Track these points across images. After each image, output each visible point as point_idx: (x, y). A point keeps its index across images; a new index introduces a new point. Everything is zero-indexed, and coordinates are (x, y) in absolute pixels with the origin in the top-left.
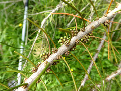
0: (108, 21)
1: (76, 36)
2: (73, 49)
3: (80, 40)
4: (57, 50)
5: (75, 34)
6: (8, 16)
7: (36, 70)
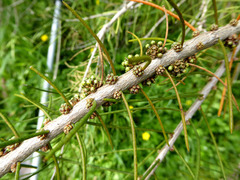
0: (235, 37)
1: (160, 57)
2: (149, 83)
3: (167, 68)
4: (117, 80)
5: (160, 54)
6: (21, 20)
7: (69, 110)
